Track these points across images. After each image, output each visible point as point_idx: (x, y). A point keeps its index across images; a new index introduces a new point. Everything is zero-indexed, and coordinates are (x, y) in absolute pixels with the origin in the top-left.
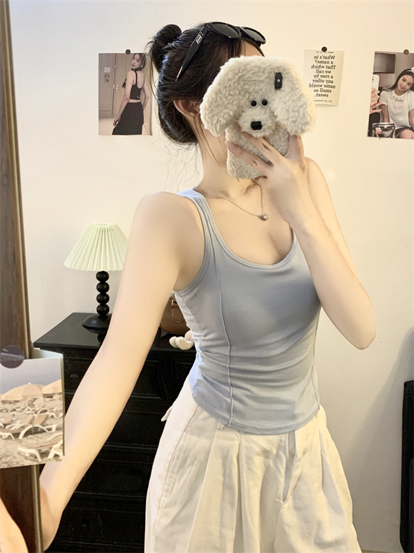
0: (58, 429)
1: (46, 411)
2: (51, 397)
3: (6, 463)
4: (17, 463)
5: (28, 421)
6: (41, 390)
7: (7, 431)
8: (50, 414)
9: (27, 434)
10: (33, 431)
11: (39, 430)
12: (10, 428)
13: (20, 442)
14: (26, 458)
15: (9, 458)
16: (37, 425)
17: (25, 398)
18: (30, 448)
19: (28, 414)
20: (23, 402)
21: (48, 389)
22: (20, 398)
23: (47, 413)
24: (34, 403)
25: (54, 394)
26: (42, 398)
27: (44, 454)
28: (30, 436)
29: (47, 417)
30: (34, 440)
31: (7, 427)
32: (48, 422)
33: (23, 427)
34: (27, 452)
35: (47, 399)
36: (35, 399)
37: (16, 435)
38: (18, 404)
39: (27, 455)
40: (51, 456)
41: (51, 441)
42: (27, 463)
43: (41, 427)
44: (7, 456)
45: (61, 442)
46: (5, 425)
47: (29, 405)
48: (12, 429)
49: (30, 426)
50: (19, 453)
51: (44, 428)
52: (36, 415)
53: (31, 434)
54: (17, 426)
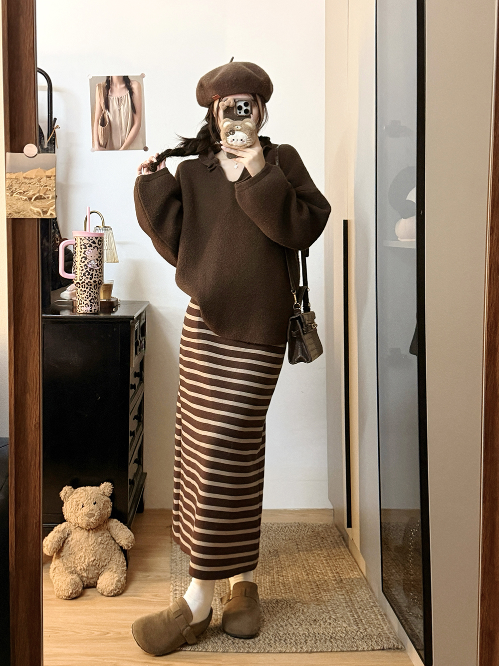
0: (52, 198)
1: (47, 186)
2: (50, 178)
3: (23, 215)
4: (29, 216)
5: (37, 191)
6: (45, 172)
7: (25, 196)
8: (49, 188)
9: (35, 199)
10: (39, 198)
11: (42, 197)
12: (27, 194)
13: (32, 204)
14: (34, 213)
15: (25, 212)
16: (41, 194)
17: (36, 177)
18: (37, 208)
19: (37, 187)
20: (35, 180)
21: (49, 173)
22: (34, 177)
23: (47, 187)
24: (41, 180)
25: (51, 176)
26: (45, 178)
27: (45, 213)
28: (37, 200)
29: (46, 191)
30: (39, 203)
31: (25, 193)
32: (47, 193)
33: (34, 195)
34: (36, 210)
35: (48, 179)
36: (42, 178)
37: (30, 199)
38: (32, 180)
39: (36, 212)
40: (48, 214)
41: (48, 205)
42: (35, 217)
43: (44, 195)
44: (24, 211)
45: (54, 206)
46: (24, 192)
47: (38, 181)
48: (28, 195)
49: (38, 195)
50: (31, 210)
51: (46, 197)
52: (41, 188)
53: (38, 199)
54: (31, 193)
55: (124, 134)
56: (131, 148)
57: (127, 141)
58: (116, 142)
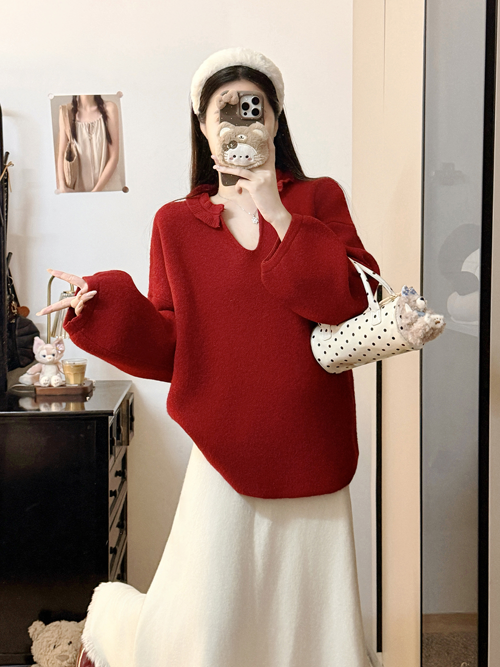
55: (97, 170)
56: (106, 189)
57: (101, 179)
58: (87, 181)
